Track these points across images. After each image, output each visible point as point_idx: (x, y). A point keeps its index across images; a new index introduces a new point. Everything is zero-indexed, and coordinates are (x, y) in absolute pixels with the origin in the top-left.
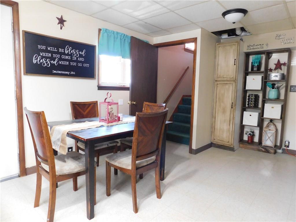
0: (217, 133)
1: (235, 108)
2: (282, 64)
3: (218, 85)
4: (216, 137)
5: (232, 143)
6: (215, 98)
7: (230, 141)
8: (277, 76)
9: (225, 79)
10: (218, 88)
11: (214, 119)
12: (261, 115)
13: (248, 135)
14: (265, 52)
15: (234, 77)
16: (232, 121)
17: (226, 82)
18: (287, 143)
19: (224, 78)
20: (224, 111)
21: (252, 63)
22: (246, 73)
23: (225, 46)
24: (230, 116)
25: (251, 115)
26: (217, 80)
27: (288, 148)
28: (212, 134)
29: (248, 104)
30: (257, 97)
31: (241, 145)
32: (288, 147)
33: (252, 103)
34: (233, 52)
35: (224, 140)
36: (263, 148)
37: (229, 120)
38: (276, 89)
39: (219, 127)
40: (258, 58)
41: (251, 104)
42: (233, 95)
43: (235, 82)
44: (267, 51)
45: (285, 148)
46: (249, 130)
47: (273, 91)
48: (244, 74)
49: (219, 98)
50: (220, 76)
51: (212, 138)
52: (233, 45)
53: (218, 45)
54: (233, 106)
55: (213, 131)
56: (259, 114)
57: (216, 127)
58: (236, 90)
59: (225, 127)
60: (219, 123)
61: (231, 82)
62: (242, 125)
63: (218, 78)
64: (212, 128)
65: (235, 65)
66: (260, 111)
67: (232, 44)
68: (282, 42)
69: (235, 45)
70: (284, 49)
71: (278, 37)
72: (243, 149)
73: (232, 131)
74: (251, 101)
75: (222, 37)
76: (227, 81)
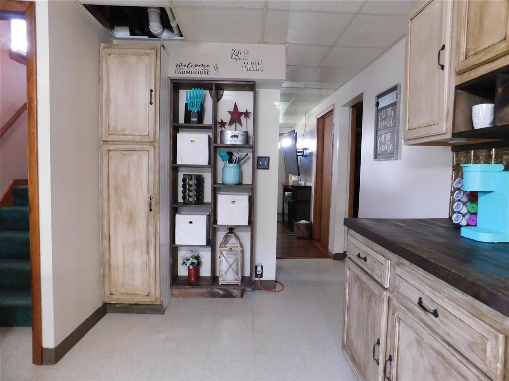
0: (118, 277)
1: (157, 209)
2: (242, 113)
3: (111, 153)
4: (115, 288)
5: (158, 295)
6: (105, 189)
7: (153, 292)
8: (236, 136)
9: (130, 138)
10: (112, 161)
11: (107, 243)
12: (212, 220)
13: (188, 265)
14: (212, 84)
15: (152, 135)
16: (153, 242)
17: (130, 145)
18: (259, 269)
19: (124, 135)
20: (131, 221)
21: (187, 105)
22: (176, 129)
23: (123, 53)
24: (148, 231)
25: (191, 222)
26: (107, 139)
27: (261, 279)
28: (104, 280)
29: (184, 198)
30: (200, 180)
31: (176, 291)
32: (261, 276)
33: (191, 194)
34: (146, 71)
35: (138, 292)
36: (221, 289)
37: (145, 242)
38: (235, 163)
39: (120, 262)
40: (199, 95)
41: (190, 197)
42: (151, 178)
43: (154, 147)
44: (217, 83)
45: (258, 279)
46: (189, 255)
47: (231, 167)
48: (172, 130)
49: (116, 188)
50: (115, 129)
51: (106, 290)
52: (146, 54)
53: (106, 50)
54: (152, 204)
55: (107, 272)
56: (209, 217)
57: (113, 262)
58: (157, 165)
59: (138, 258)
60: (120, 249)
61: (145, 147)
62: (174, 245)
63: (111, 135)
64: (103, 264)
65: (151, 103)
66: (209, 211)
67: (142, 51)
68: (242, 66)
69: (148, 54)
70: (246, 82)
71: (236, 54)
72: (181, 298)
73: (155, 267)
74: (190, 191)
75: (115, 32)
76: (134, 142)
